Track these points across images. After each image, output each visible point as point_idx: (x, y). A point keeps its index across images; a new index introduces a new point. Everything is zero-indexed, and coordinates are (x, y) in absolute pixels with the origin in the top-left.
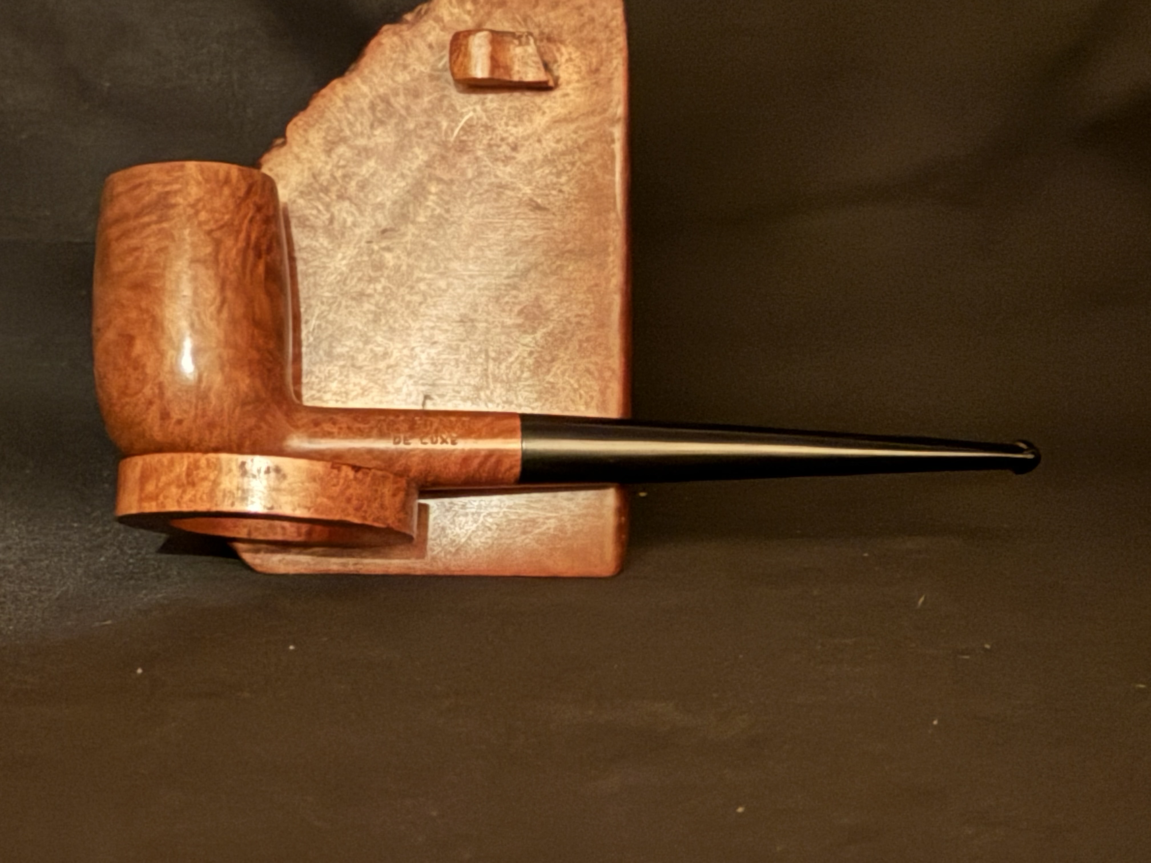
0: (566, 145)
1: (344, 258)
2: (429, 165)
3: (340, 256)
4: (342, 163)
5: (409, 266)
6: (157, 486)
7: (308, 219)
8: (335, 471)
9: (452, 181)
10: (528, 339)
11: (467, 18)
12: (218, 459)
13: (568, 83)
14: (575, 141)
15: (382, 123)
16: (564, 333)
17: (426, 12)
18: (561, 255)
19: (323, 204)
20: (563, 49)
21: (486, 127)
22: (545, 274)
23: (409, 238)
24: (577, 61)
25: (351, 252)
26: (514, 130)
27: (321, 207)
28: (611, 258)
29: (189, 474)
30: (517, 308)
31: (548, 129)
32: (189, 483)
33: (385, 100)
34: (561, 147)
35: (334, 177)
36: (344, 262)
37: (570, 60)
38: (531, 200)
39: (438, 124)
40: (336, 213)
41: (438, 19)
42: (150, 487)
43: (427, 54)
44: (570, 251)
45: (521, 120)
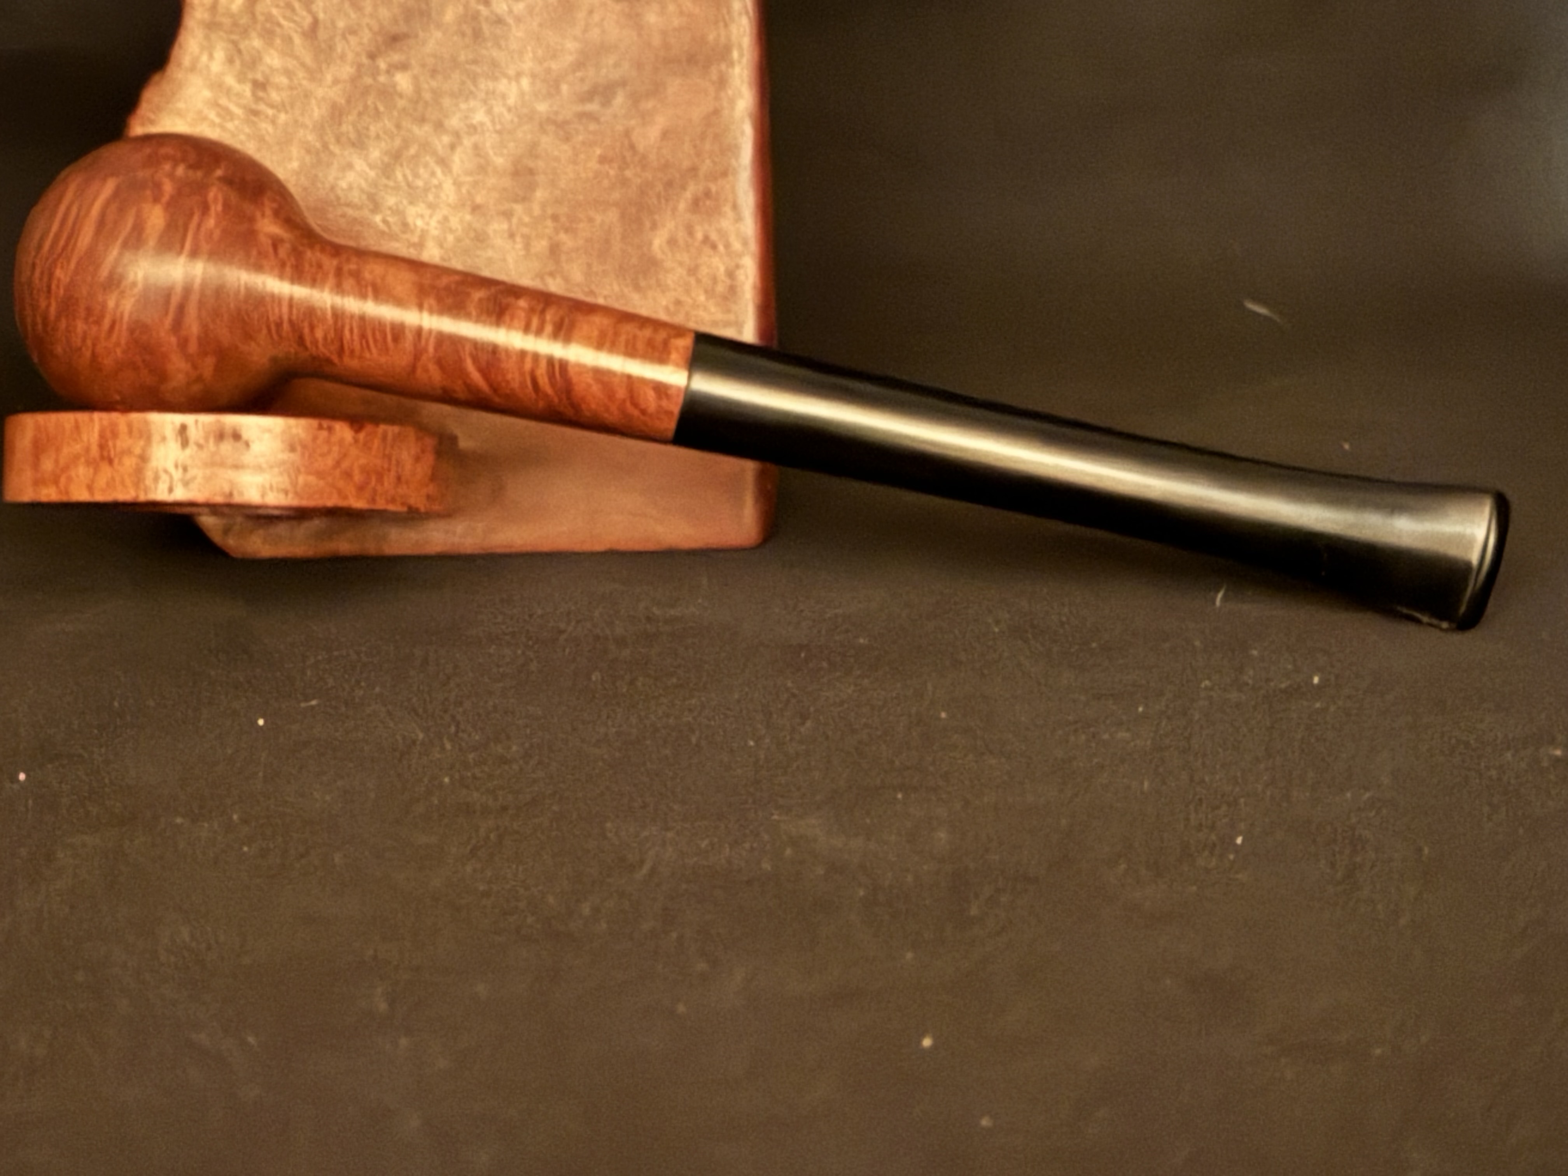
1: (335, 83)
3: (330, 79)
5: (434, 92)
6: (57, 461)
8: (324, 434)
12: (146, 423)
23: (431, 46)
25: (347, 71)
28: (737, 70)
29: (102, 447)
32: (102, 458)
36: (338, 88)
42: (47, 465)
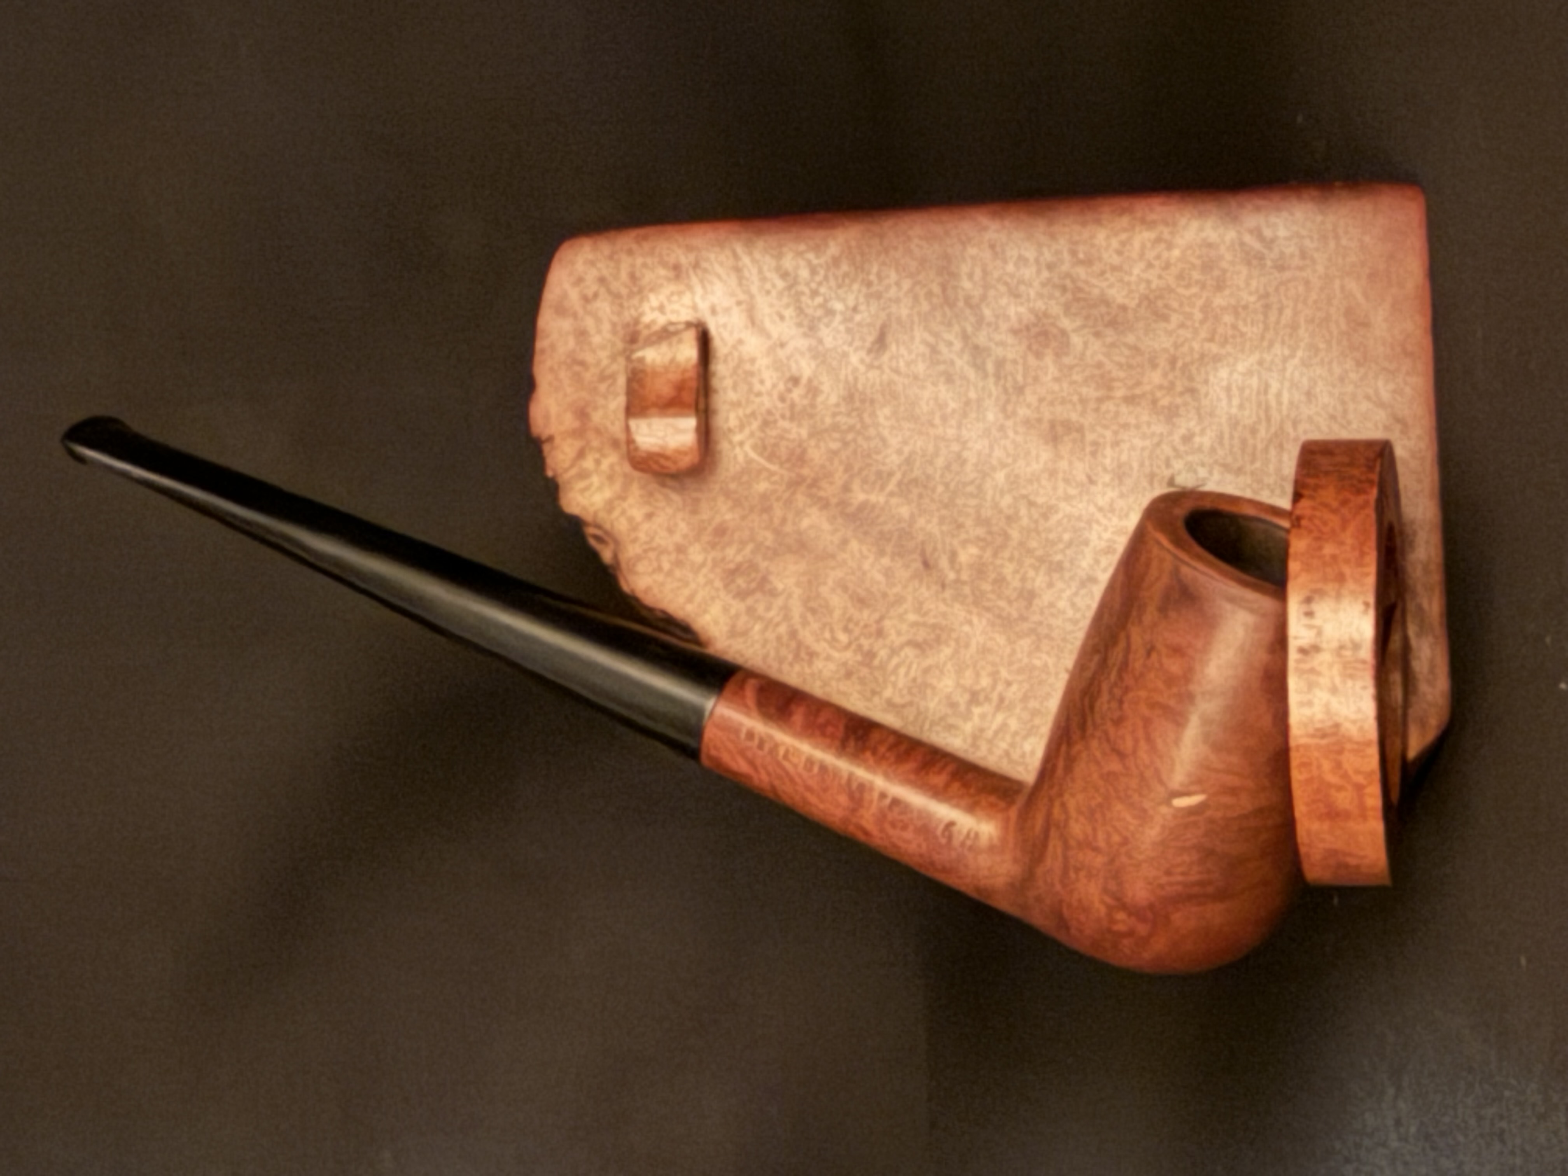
0: (787, 306)
1: (970, 623)
2: (825, 505)
3: (966, 628)
4: (827, 635)
5: (976, 525)
7: (914, 680)
9: (848, 468)
10: (1076, 340)
11: (605, 464)
13: (695, 308)
14: (780, 295)
15: (764, 580)
16: (1064, 289)
17: (598, 526)
18: (949, 302)
19: (890, 657)
20: (647, 319)
21: (766, 424)
22: (980, 321)
23: (933, 528)
24: (662, 297)
25: (959, 611)
26: (768, 384)
27: (895, 661)
30: (1032, 360)
31: (764, 333)
33: (731, 574)
34: (789, 313)
35: (847, 647)
36: (975, 620)
37: (661, 309)
38: (870, 351)
39: (764, 497)
40: (903, 639)
41: (610, 506)
42: (1345, 800)
43: (660, 519)
44: (944, 288)
45: (751, 374)
